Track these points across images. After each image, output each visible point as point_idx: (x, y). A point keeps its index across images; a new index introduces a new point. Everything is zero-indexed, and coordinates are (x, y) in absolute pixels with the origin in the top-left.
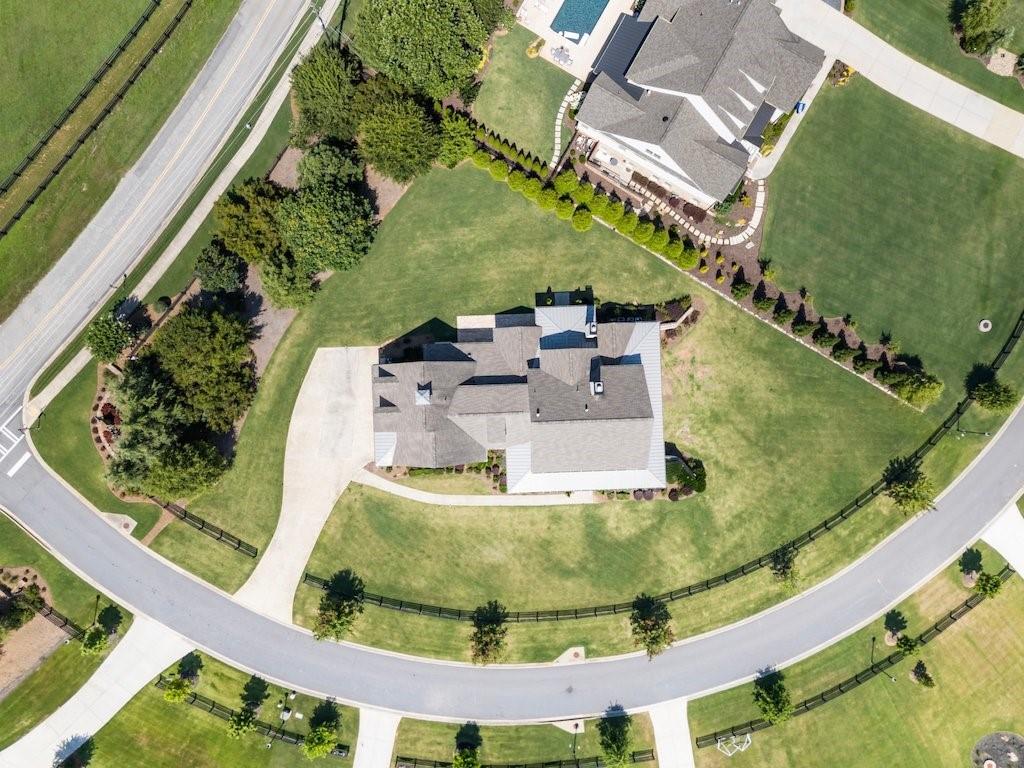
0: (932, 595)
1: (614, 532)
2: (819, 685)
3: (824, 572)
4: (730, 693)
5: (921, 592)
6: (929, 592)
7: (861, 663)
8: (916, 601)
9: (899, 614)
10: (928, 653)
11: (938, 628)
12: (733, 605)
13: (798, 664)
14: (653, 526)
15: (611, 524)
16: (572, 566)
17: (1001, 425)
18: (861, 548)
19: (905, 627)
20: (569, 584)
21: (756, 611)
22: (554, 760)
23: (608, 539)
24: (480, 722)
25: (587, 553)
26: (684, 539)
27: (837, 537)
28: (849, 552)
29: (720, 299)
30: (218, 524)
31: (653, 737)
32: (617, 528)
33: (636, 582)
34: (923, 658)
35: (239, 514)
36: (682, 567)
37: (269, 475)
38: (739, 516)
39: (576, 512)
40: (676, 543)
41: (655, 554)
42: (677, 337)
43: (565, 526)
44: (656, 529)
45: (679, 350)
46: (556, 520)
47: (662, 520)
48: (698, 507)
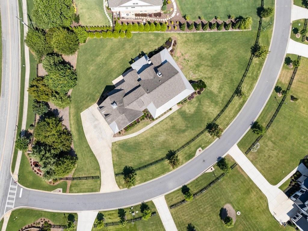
0: (283, 76)
1: (190, 112)
2: (268, 119)
3: (252, 88)
4: (246, 135)
5: (280, 77)
6: (282, 76)
7: (276, 106)
8: (280, 80)
9: (278, 87)
10: (292, 92)
11: (290, 84)
12: (233, 112)
13: (260, 116)
14: (198, 104)
15: (187, 111)
16: (184, 128)
17: (274, 20)
18: (257, 76)
19: (282, 89)
20: (186, 133)
21: (240, 109)
22: (211, 182)
23: (189, 115)
24: (186, 184)
25: (186, 122)
26: (209, 103)
27: (249, 77)
28: (255, 79)
29: (179, 34)
30: (84, 176)
31: (233, 159)
32: (190, 111)
33: (203, 122)
34: (291, 94)
35: (88, 170)
36: (213, 111)
37: (89, 154)
38: (220, 88)
39: (176, 113)
40: (208, 105)
41: (204, 111)
42: (174, 51)
43: (176, 119)
44: (200, 105)
45: (177, 54)
46: (172, 119)
47: (200, 101)
48: (208, 92)
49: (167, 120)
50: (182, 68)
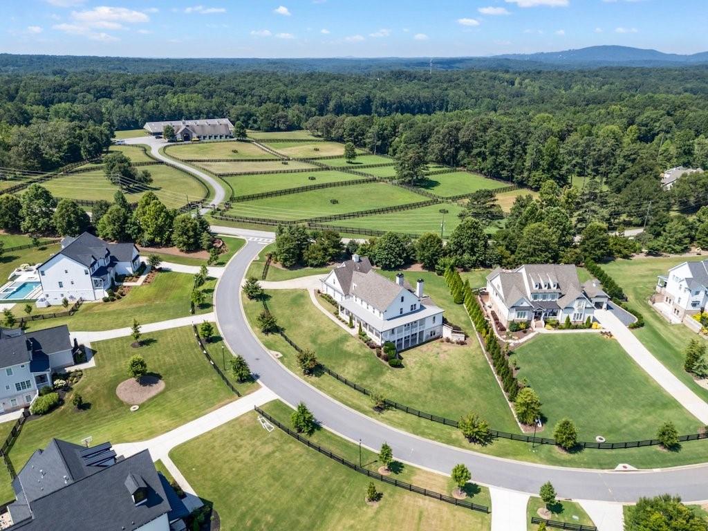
0: (429, 478)
5: (427, 473)
9: (403, 467)
11: (410, 488)
12: (345, 396)
13: (332, 433)
14: (359, 355)
19: (397, 473)
20: (310, 344)
21: (347, 405)
23: (341, 346)
24: (225, 341)
25: (328, 343)
26: (362, 368)
27: (418, 422)
29: (480, 347)
30: (269, 272)
31: (249, 394)
33: (328, 361)
34: (385, 495)
35: (275, 274)
39: (344, 333)
40: (358, 366)
41: (346, 362)
42: (450, 343)
43: (336, 333)
44: (359, 357)
45: (445, 347)
46: (336, 330)
47: (365, 357)
48: (382, 368)
49: (333, 326)
50: (421, 351)
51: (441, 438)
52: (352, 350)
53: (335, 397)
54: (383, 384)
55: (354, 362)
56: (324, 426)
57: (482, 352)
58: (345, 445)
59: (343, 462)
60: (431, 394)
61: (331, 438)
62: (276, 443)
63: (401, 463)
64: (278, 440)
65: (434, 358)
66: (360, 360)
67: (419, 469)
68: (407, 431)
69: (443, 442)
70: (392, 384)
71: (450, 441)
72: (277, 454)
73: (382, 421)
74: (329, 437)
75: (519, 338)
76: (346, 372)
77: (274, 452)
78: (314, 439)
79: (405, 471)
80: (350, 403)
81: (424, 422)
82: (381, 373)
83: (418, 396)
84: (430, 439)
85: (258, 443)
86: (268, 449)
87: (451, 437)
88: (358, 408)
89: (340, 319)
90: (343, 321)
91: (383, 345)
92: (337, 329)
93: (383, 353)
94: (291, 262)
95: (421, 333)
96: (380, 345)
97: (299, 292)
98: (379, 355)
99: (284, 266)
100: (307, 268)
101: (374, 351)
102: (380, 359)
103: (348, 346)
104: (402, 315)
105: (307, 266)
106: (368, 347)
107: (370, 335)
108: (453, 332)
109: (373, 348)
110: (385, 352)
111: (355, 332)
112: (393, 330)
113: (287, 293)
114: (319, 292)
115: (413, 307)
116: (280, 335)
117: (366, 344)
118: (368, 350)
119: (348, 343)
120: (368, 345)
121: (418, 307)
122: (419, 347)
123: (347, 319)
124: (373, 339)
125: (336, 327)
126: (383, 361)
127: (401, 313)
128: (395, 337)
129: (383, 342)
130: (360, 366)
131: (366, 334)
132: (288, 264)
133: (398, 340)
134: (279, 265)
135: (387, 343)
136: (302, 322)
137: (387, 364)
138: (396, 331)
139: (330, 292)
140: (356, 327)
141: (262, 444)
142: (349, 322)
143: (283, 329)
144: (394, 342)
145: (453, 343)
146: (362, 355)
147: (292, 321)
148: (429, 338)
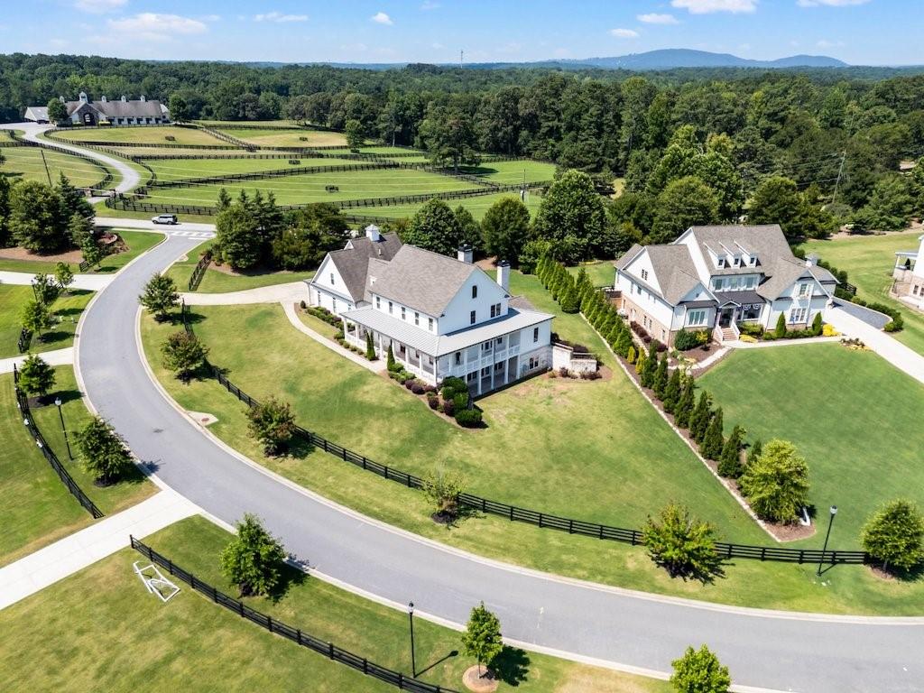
1: (360, 393)
5: (589, 671)
8: (567, 670)
9: (526, 662)
12: (363, 494)
13: (336, 589)
16: (302, 390)
19: (515, 684)
21: (373, 515)
23: (350, 393)
39: (357, 370)
40: (389, 430)
41: (365, 423)
42: (568, 379)
43: (338, 371)
44: (391, 411)
45: (561, 385)
46: (339, 366)
47: (404, 411)
48: (442, 430)
49: (334, 360)
50: (517, 395)
51: (603, 574)
52: (374, 400)
53: (341, 500)
54: (449, 462)
55: (381, 421)
56: (313, 573)
57: (635, 389)
58: (369, 615)
59: (365, 667)
60: (554, 476)
61: (333, 601)
62: (180, 631)
63: (521, 652)
64: (185, 622)
65: (543, 405)
66: (395, 417)
67: (570, 663)
68: (520, 563)
69: (609, 583)
70: (468, 461)
71: (626, 580)
72: (177, 665)
73: (457, 546)
74: (326, 600)
75: (698, 361)
76: (364, 442)
77: (169, 660)
78: (286, 610)
79: (535, 672)
80: (376, 509)
81: (554, 538)
82: (442, 440)
83: (527, 482)
84: (579, 578)
85: (128, 638)
86: (156, 650)
87: (624, 568)
88: (397, 520)
89: (347, 347)
90: (354, 350)
91: (440, 386)
92: (343, 364)
93: (442, 402)
94: (249, 260)
95: (513, 361)
96: (434, 385)
97: (263, 309)
98: (434, 405)
99: (236, 269)
100: (282, 272)
101: (424, 399)
102: (437, 413)
103: (367, 392)
104: (474, 324)
105: (281, 269)
106: (410, 392)
107: (410, 369)
108: (574, 357)
109: (419, 391)
110: (444, 398)
111: (381, 366)
112: (458, 355)
113: (238, 310)
114: (303, 305)
115: (495, 309)
116: (216, 381)
117: (404, 387)
118: (410, 396)
119: (366, 388)
120: (409, 387)
121: (504, 311)
122: (510, 389)
123: (363, 346)
124: (419, 376)
125: (340, 360)
126: (444, 416)
127: (473, 320)
128: (463, 371)
129: (440, 380)
130: (396, 430)
131: (402, 368)
132: (242, 263)
133: (469, 376)
134: (226, 269)
135: (448, 382)
136: (266, 358)
137: (452, 421)
138: (465, 357)
139: (327, 303)
140: (381, 357)
141: (140, 638)
142: (365, 350)
143: (225, 371)
144: (462, 378)
145: (574, 377)
146: (398, 407)
147: (246, 355)
148: (529, 372)
